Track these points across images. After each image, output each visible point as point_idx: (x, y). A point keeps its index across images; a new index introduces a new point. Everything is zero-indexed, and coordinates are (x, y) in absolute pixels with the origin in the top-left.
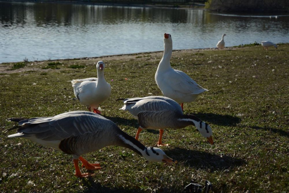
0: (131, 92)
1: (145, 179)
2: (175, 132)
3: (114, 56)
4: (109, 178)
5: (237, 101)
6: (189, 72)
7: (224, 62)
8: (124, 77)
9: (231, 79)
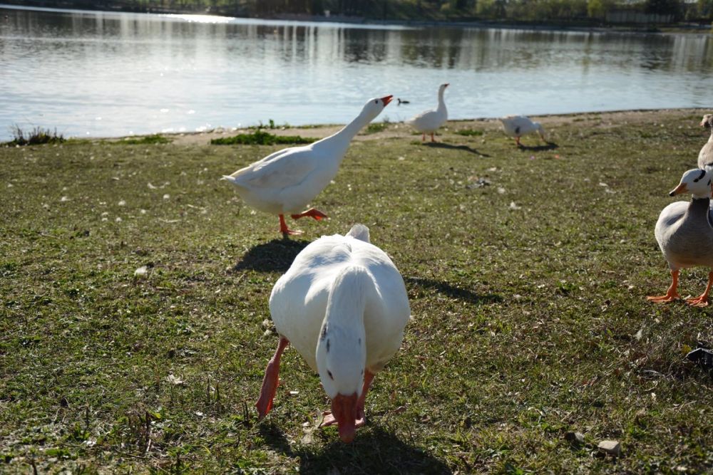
0: (567, 180)
1: (606, 332)
2: (656, 254)
4: (540, 323)
6: (677, 150)
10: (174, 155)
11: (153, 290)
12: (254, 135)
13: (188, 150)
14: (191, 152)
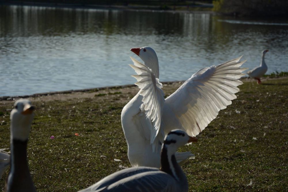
0: (85, 157)
3: (57, 93)
5: (265, 174)
7: (244, 103)
8: (73, 131)
9: (255, 134)
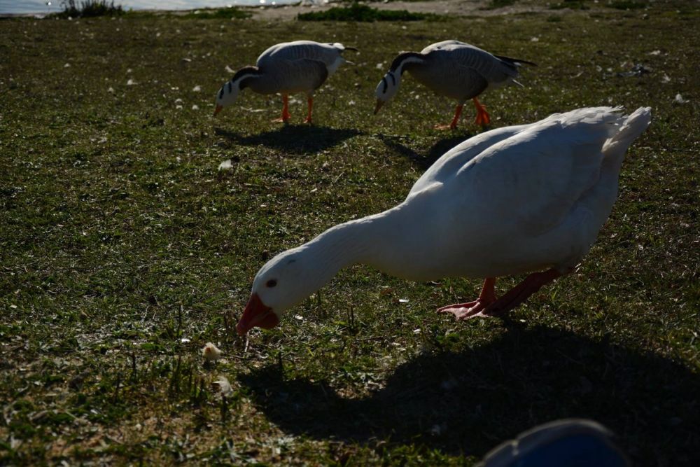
10: (255, 32)
11: (240, 187)
12: (351, 9)
13: (271, 27)
14: (275, 29)
